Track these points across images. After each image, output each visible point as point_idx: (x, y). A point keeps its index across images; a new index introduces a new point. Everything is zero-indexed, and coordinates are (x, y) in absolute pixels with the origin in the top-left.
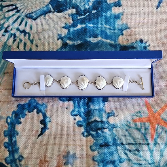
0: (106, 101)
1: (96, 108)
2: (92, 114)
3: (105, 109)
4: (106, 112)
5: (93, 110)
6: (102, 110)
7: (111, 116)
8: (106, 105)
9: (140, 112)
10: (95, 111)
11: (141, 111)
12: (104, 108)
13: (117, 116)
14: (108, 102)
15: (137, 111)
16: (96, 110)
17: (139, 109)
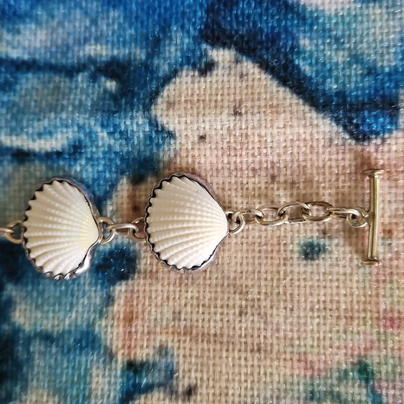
0: (124, 277)
1: (48, 324)
2: (18, 365)
3: (112, 333)
4: (110, 356)
5: (29, 340)
6: (88, 340)
7: (149, 388)
8: (118, 308)
9: (364, 371)
10: (36, 347)
11: (374, 359)
12: (101, 326)
13: (190, 392)
14: (138, 283)
15: (341, 359)
16: (47, 338)
17: (360, 342)
